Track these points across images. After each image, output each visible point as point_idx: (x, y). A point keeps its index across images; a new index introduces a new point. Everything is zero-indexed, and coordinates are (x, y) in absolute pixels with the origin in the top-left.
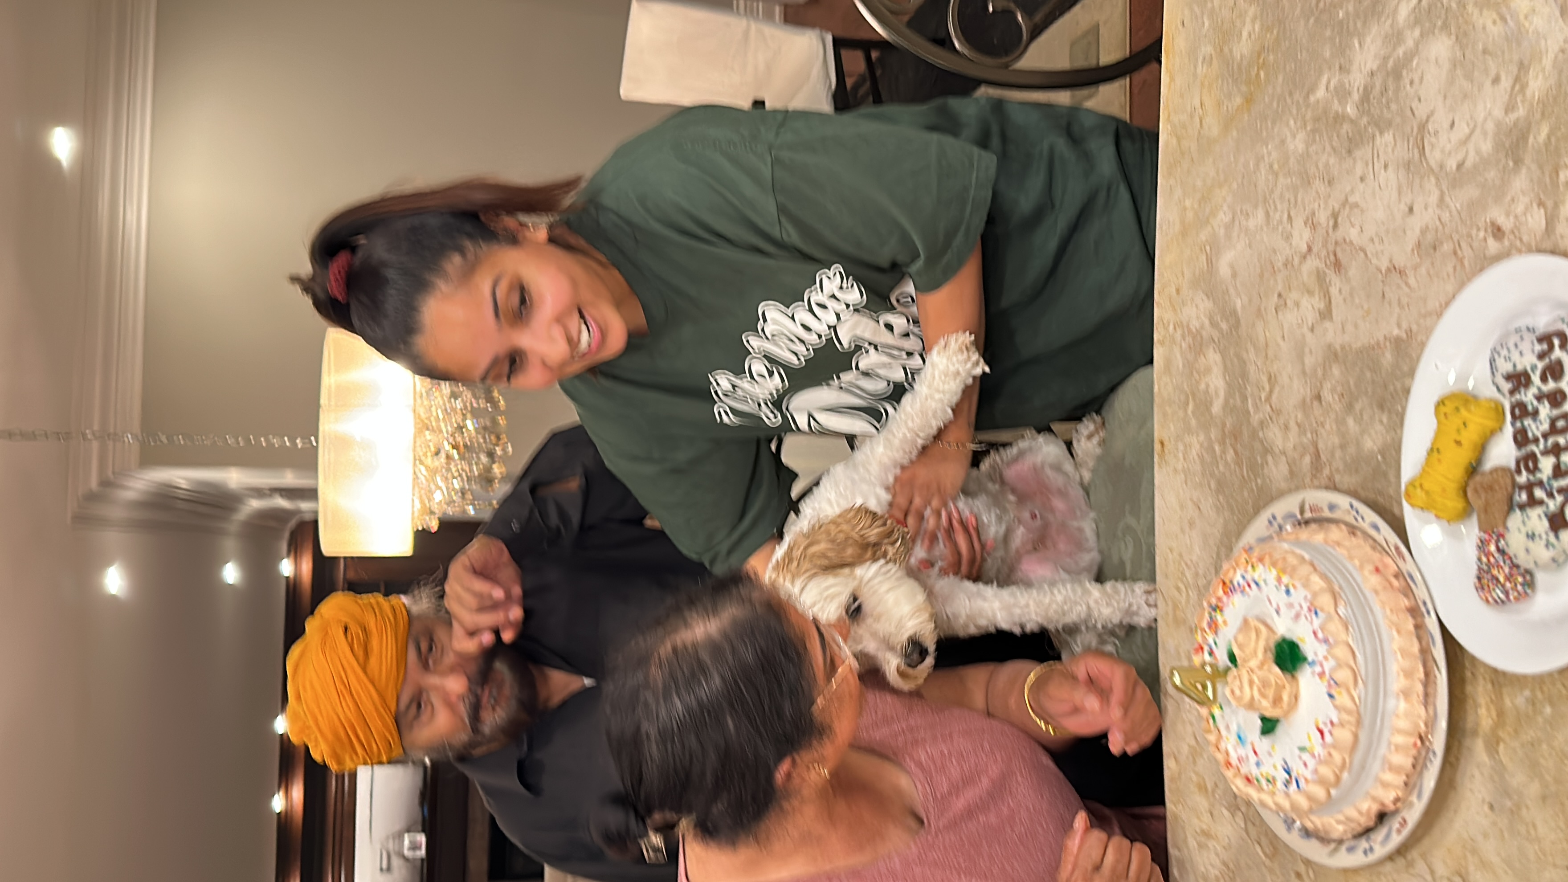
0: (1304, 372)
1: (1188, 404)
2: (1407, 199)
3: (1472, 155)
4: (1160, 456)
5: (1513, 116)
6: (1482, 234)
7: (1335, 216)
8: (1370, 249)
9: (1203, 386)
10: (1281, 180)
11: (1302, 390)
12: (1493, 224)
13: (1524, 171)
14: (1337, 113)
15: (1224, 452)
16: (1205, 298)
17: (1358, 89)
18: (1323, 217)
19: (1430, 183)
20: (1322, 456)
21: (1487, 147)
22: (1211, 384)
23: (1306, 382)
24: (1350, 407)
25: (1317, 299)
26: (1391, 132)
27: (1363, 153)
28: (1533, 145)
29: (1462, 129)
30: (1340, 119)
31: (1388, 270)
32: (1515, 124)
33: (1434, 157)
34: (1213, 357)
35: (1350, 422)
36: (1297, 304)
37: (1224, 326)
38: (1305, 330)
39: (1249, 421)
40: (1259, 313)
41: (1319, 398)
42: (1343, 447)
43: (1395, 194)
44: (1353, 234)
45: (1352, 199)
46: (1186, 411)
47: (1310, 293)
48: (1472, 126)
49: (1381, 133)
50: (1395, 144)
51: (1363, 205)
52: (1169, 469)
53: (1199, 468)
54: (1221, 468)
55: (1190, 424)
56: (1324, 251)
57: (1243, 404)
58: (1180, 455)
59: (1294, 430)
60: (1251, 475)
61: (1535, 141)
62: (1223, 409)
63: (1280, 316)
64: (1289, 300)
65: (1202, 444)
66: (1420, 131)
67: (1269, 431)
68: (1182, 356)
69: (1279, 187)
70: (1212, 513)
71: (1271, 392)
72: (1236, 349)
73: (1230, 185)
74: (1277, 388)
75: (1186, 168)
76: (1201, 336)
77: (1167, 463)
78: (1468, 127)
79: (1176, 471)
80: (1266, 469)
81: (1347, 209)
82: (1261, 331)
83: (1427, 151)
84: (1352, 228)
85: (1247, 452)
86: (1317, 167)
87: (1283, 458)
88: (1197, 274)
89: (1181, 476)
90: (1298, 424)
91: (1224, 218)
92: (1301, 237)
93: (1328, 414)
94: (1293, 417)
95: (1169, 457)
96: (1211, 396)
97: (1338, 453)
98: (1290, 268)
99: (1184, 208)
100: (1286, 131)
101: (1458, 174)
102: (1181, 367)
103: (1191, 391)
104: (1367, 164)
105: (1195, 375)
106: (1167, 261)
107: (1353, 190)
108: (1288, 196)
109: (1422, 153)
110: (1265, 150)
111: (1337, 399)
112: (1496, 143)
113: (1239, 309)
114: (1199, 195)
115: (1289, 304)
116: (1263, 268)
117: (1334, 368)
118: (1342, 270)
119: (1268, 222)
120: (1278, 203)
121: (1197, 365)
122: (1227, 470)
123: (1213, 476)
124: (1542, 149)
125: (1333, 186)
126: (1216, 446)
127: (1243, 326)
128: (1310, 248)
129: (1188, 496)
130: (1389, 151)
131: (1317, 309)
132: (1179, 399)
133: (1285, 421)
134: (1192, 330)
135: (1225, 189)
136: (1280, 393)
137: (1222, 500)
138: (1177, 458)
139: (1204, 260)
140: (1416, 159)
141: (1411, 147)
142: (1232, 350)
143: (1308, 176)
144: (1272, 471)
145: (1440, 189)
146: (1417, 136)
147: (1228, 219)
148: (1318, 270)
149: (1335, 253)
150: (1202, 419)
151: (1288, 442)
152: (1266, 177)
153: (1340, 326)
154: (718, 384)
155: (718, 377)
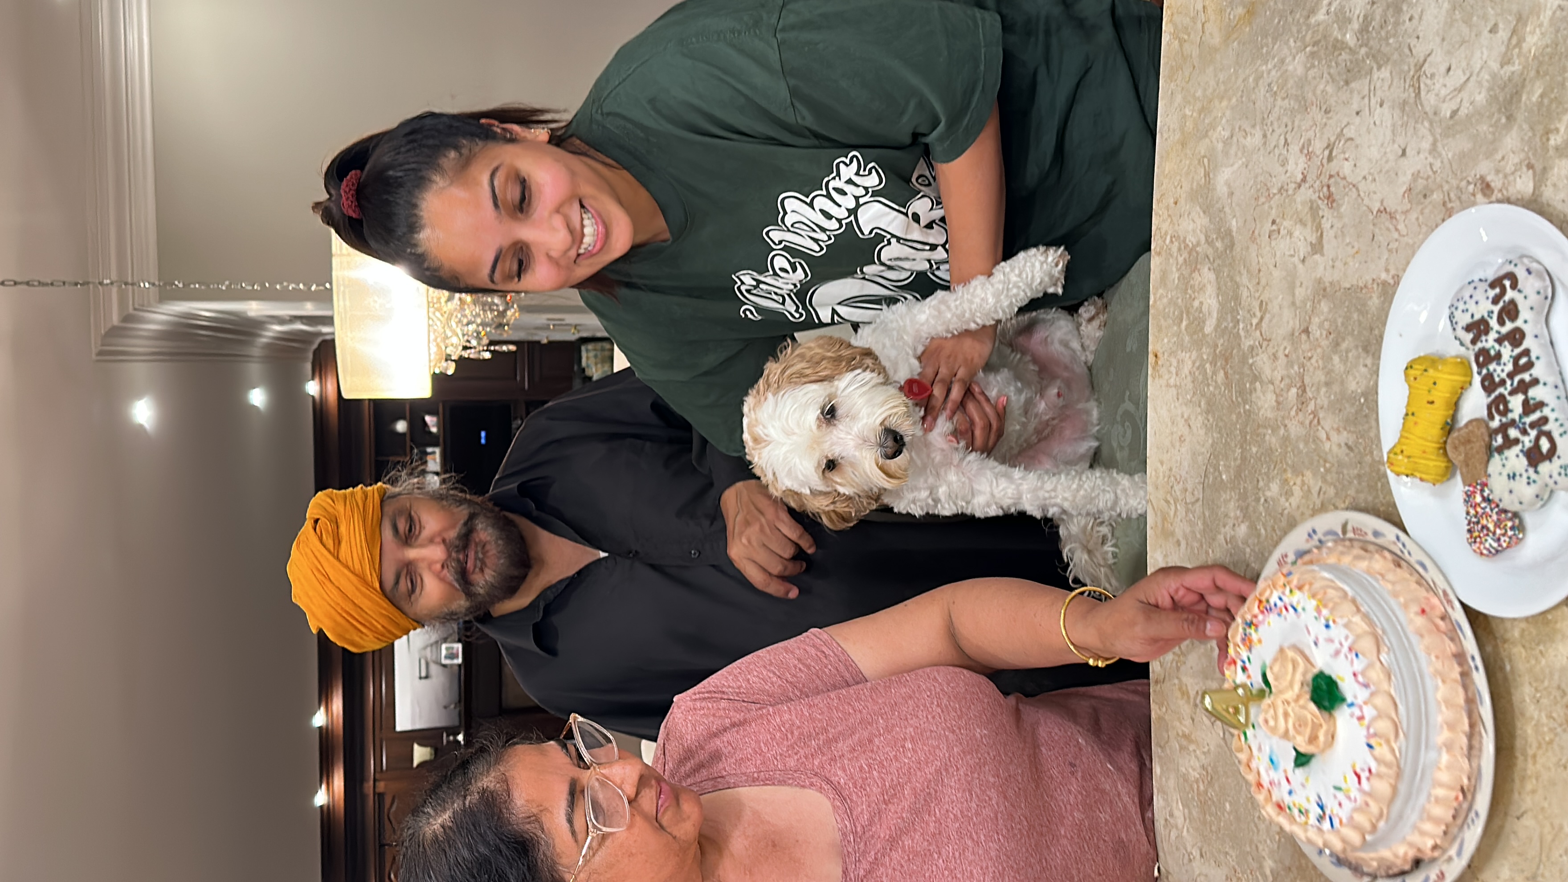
0: (1293, 303)
1: (1182, 321)
2: (1401, 140)
3: (1466, 104)
4: (1154, 368)
5: (1509, 69)
6: (1471, 187)
7: (1330, 147)
8: (1362, 186)
9: (1196, 304)
10: (1279, 102)
11: (1291, 322)
12: (1482, 179)
13: (1515, 128)
14: (1336, 40)
15: (1214, 373)
16: (1202, 214)
17: (1358, 17)
18: (1318, 146)
19: (1424, 129)
20: (1308, 389)
21: (1481, 98)
22: (1205, 303)
23: (1296, 315)
24: (1336, 344)
25: (1309, 231)
26: (1389, 67)
27: (1360, 85)
28: (1525, 103)
29: (1457, 77)
30: (1339, 46)
31: (1379, 211)
32: (1510, 80)
33: (1429, 100)
34: (1207, 276)
35: (1336, 359)
36: (1290, 234)
37: (1219, 244)
38: (1296, 260)
39: (1239, 345)
40: (1253, 239)
41: (1306, 331)
42: (1327, 384)
43: (1389, 133)
44: (1347, 168)
45: (1349, 132)
46: (1179, 325)
47: (1303, 224)
48: (1468, 75)
49: (1379, 68)
50: (1392, 81)
51: (1358, 141)
52: (1163, 382)
53: (1190, 386)
54: (1211, 388)
55: (1183, 340)
56: (1318, 183)
57: (1235, 327)
58: (1173, 370)
59: (1282, 360)
60: (1240, 399)
61: (1529, 99)
62: (1216, 329)
63: (1273, 243)
64: (1282, 228)
65: (1194, 363)
66: (1416, 71)
67: (1258, 358)
68: (1178, 270)
69: (1277, 109)
70: (1202, 432)
71: (1262, 319)
72: (1230, 271)
73: (1230, 100)
74: (1268, 316)
75: (1187, 74)
76: (1197, 253)
77: (1160, 377)
78: (1464, 73)
79: (1168, 385)
80: (1254, 395)
81: (1342, 142)
82: (1254, 254)
83: (1423, 93)
84: (1346, 162)
85: (1237, 377)
86: (1314, 94)
87: (1271, 387)
88: (1194, 187)
89: (1173, 391)
90: (1287, 356)
91: (1222, 133)
92: (1297, 164)
93: (1315, 350)
94: (1282, 348)
95: (1163, 371)
96: (1204, 315)
97: (1323, 390)
98: (1284, 195)
99: (1184, 116)
100: (1286, 51)
101: (1451, 122)
102: (1176, 281)
103: (1186, 307)
104: (1363, 98)
105: (1189, 291)
106: (1167, 169)
107: (1348, 124)
108: (1285, 119)
109: (1418, 95)
110: (1264, 68)
111: (1324, 336)
112: (1491, 96)
113: (1234, 229)
114: (1199, 105)
115: (1282, 232)
116: (1258, 190)
117: (1322, 304)
118: (1334, 205)
119: (1265, 143)
120: (1276, 125)
121: (1192, 282)
122: (1217, 392)
123: (1203, 395)
124: (1535, 109)
125: (1329, 115)
126: (1208, 366)
127: (1238, 248)
128: (1305, 177)
129: (1179, 412)
130: (1386, 88)
131: (1309, 240)
132: (1174, 313)
133: (1274, 351)
134: (1188, 245)
135: (1225, 103)
136: (1270, 321)
137: (1211, 420)
138: (1170, 372)
139: (1202, 175)
140: (1412, 100)
141: (1407, 87)
142: (1226, 270)
143: (1305, 101)
144: (1259, 398)
145: (1433, 135)
146: (1413, 77)
147: (1226, 134)
148: (1311, 201)
149: (1329, 187)
150: (1195, 337)
151: (1276, 372)
152: (1265, 96)
153: (1331, 262)
154: (743, 283)
155: (742, 277)
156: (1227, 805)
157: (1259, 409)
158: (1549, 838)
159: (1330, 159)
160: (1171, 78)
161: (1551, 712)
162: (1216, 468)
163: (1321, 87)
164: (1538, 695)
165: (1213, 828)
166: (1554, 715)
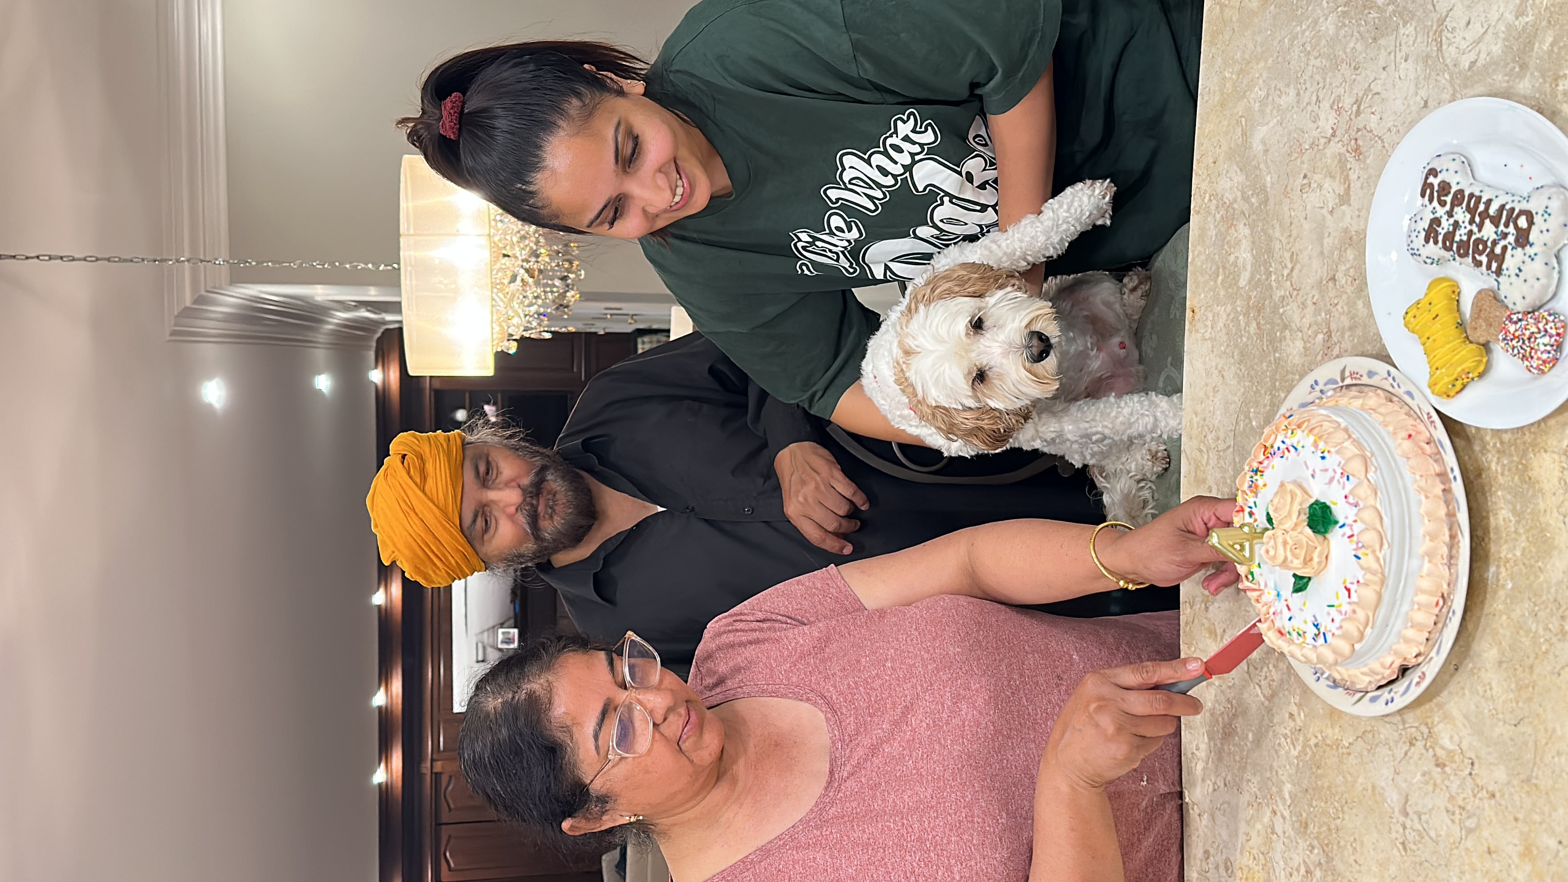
0: (1322, 253)
1: (1218, 276)
2: (1423, 93)
3: (1483, 56)
4: (1190, 323)
5: (1523, 20)
7: (1358, 102)
9: (1232, 258)
10: (1313, 62)
11: (1319, 271)
13: (1528, 75)
15: (1247, 324)
16: (1238, 172)
18: (1347, 102)
19: (1444, 81)
20: (1333, 334)
21: (1497, 49)
22: (1240, 257)
23: (1324, 264)
25: (1338, 182)
26: (1414, 23)
27: (1387, 42)
28: (1537, 52)
29: (1477, 29)
30: (1368, 5)
32: (1524, 29)
33: (1450, 52)
34: (1243, 230)
36: (1320, 187)
38: (1325, 211)
39: (1271, 296)
40: (1286, 194)
41: (1333, 279)
42: (1351, 329)
43: (1412, 86)
44: (1373, 122)
45: (1376, 88)
46: (1216, 282)
47: (1333, 177)
48: (1486, 27)
49: (1405, 25)
50: (1416, 37)
51: (1384, 94)
52: (1199, 336)
53: (1225, 338)
54: (1244, 339)
55: (1218, 294)
56: (1346, 136)
57: (1267, 279)
58: (1209, 323)
59: (1311, 308)
60: (1270, 347)
61: (1540, 48)
62: (1249, 282)
63: (1305, 195)
64: (1313, 181)
65: (1229, 315)
66: (1439, 26)
67: (1288, 307)
68: (1216, 227)
69: (1310, 68)
70: (1234, 382)
71: (1292, 270)
72: (1263, 225)
73: (1266, 62)
74: (1298, 266)
75: (1227, 38)
76: (1234, 209)
77: (1197, 331)
78: (1483, 27)
79: (1204, 339)
80: (1284, 344)
81: (1370, 96)
82: (1286, 209)
83: (1444, 47)
84: (1373, 116)
85: (1268, 326)
86: (1345, 53)
87: (1300, 334)
88: (1233, 145)
89: (1209, 343)
90: (1315, 304)
91: (1260, 93)
92: (1327, 120)
93: (1341, 296)
94: (1311, 295)
95: (1199, 325)
96: (1239, 269)
97: (1348, 334)
98: (1315, 150)
99: (1224, 78)
100: (1319, 12)
101: (1469, 73)
102: (1213, 239)
103: (1222, 261)
104: (1390, 53)
105: (1226, 247)
106: (1207, 130)
107: (1376, 79)
108: (1317, 77)
109: (1440, 49)
110: (1299, 28)
111: (1349, 283)
112: (1506, 46)
113: (1269, 185)
114: (1237, 67)
115: (1314, 185)
116: (1291, 147)
117: (1348, 252)
118: (1361, 157)
119: (1298, 102)
120: (1308, 86)
121: (1228, 238)
122: (1250, 342)
123: (1236, 346)
124: (1546, 57)
125: (1358, 72)
126: (1241, 317)
127: (1272, 202)
128: (1335, 132)
129: (1214, 364)
130: (1411, 43)
131: (1337, 192)
132: (1211, 269)
133: (1303, 299)
134: (1225, 203)
135: (1262, 64)
136: (1300, 271)
137: (1243, 371)
138: (1206, 326)
139: (1240, 134)
140: (1434, 55)
141: (1430, 40)
142: (1260, 224)
143: (1336, 60)
144: (1289, 346)
145: (1452, 85)
146: (1436, 31)
147: (1263, 94)
148: (1340, 154)
149: (1356, 140)
150: (1230, 290)
151: (1304, 320)
152: (1299, 56)
153: (1357, 213)
154: (800, 240)
155: (799, 235)
156: (1250, 735)
157: (1288, 357)
158: (1544, 742)
159: (1358, 113)
160: (1212, 43)
161: (1547, 625)
162: (1247, 417)
163: (1352, 45)
164: (1537, 608)
165: (1237, 758)
166: (1550, 626)
